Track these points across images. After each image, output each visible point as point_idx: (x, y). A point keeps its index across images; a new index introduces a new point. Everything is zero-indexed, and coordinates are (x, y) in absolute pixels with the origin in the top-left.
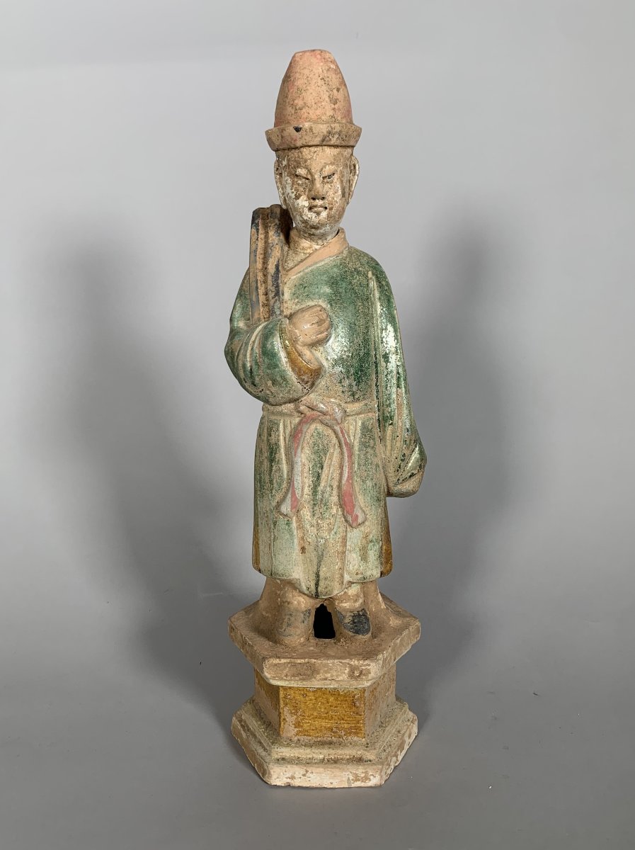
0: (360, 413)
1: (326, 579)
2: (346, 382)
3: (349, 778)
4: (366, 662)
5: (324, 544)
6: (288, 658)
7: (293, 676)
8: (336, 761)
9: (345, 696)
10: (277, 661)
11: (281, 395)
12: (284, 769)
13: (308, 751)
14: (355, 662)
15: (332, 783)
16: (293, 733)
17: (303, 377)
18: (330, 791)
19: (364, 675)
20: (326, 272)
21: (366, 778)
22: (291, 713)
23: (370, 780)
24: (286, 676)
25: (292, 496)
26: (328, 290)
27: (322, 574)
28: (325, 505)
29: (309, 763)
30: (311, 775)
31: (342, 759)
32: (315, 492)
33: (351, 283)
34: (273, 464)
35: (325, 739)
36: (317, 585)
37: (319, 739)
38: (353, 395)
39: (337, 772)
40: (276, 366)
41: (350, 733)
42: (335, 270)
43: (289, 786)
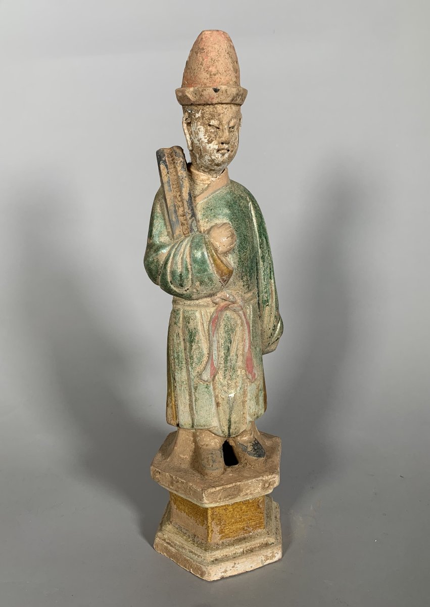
0: (252, 299)
1: (235, 423)
2: (245, 279)
3: (262, 560)
4: (273, 476)
5: (234, 397)
6: (221, 486)
7: (225, 498)
8: (251, 551)
9: (253, 503)
10: (213, 490)
11: (205, 292)
12: (219, 567)
13: (232, 548)
14: (265, 478)
15: (251, 567)
16: (218, 538)
17: (223, 277)
18: (250, 573)
19: (272, 485)
20: (223, 198)
21: (273, 556)
22: (217, 524)
23: (275, 557)
24: (220, 499)
25: (211, 367)
26: (227, 211)
27: (232, 420)
28: (233, 369)
29: (235, 557)
30: (238, 566)
31: (255, 548)
32: (226, 361)
33: (240, 205)
34: (193, 344)
35: (240, 537)
36: (229, 428)
37: (236, 538)
38: (248, 287)
39: (255, 558)
40: (205, 270)
41: (256, 528)
42: (229, 196)
43: (222, 578)
